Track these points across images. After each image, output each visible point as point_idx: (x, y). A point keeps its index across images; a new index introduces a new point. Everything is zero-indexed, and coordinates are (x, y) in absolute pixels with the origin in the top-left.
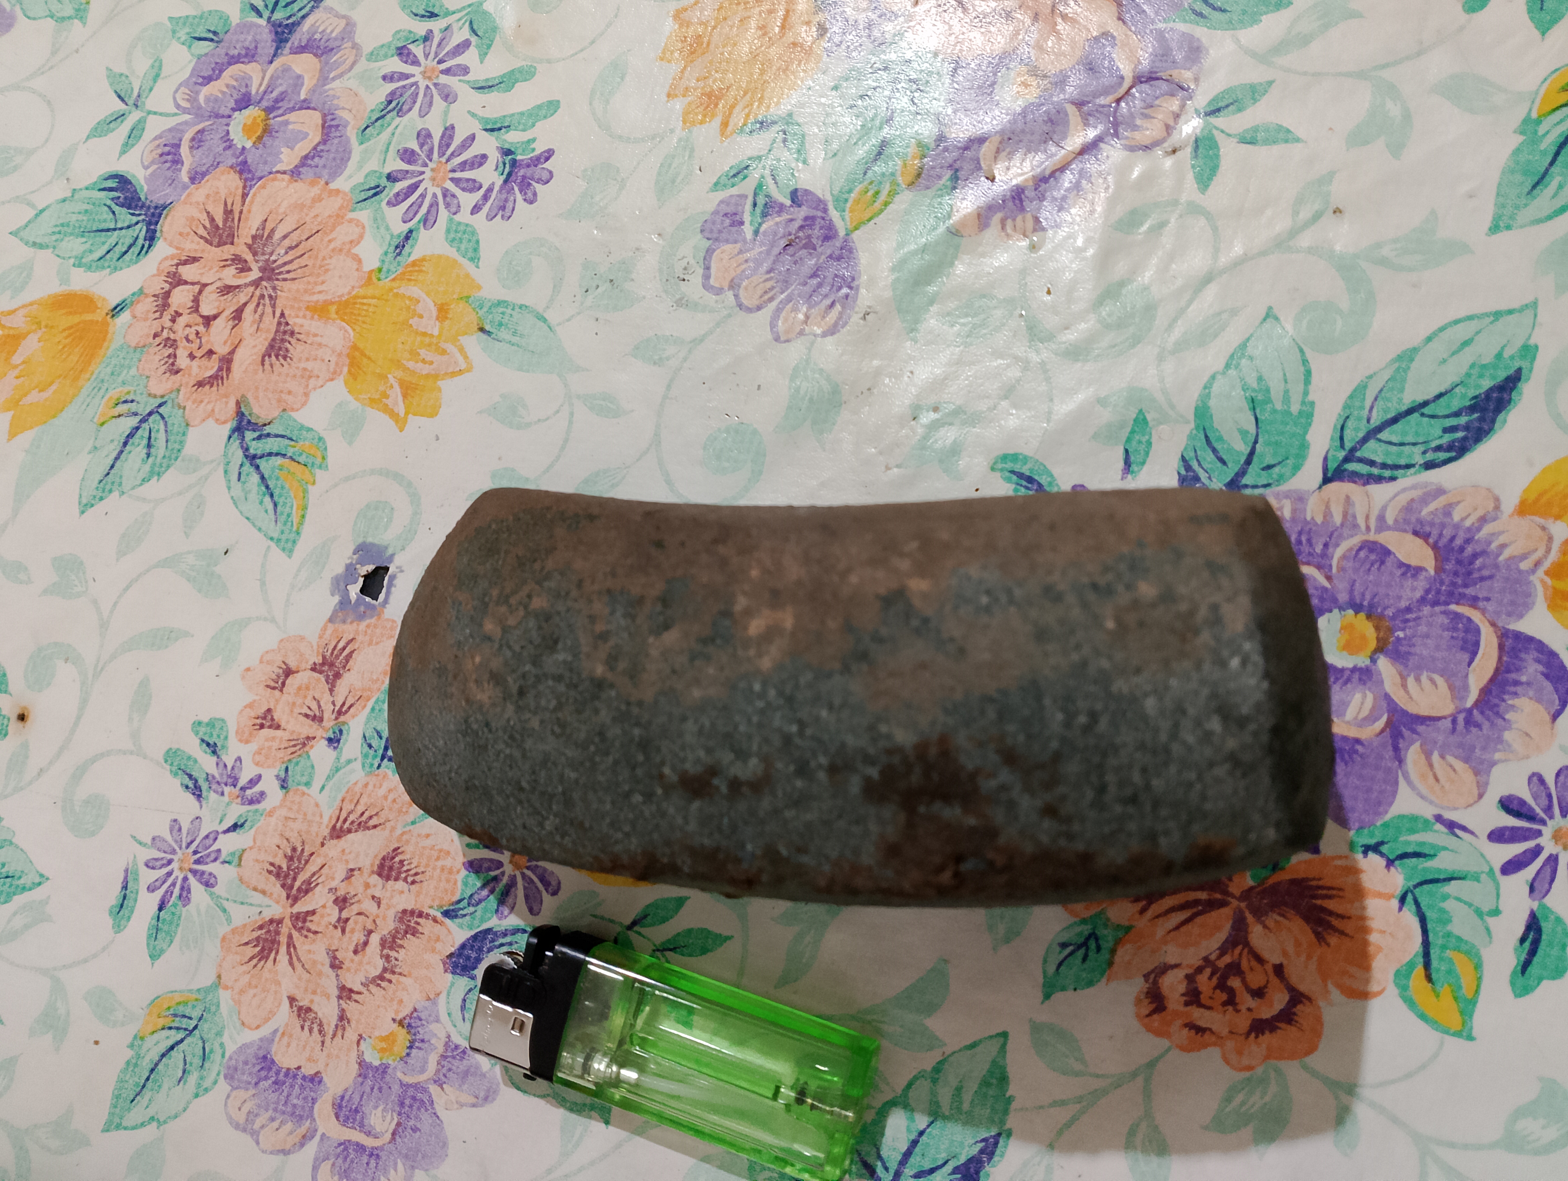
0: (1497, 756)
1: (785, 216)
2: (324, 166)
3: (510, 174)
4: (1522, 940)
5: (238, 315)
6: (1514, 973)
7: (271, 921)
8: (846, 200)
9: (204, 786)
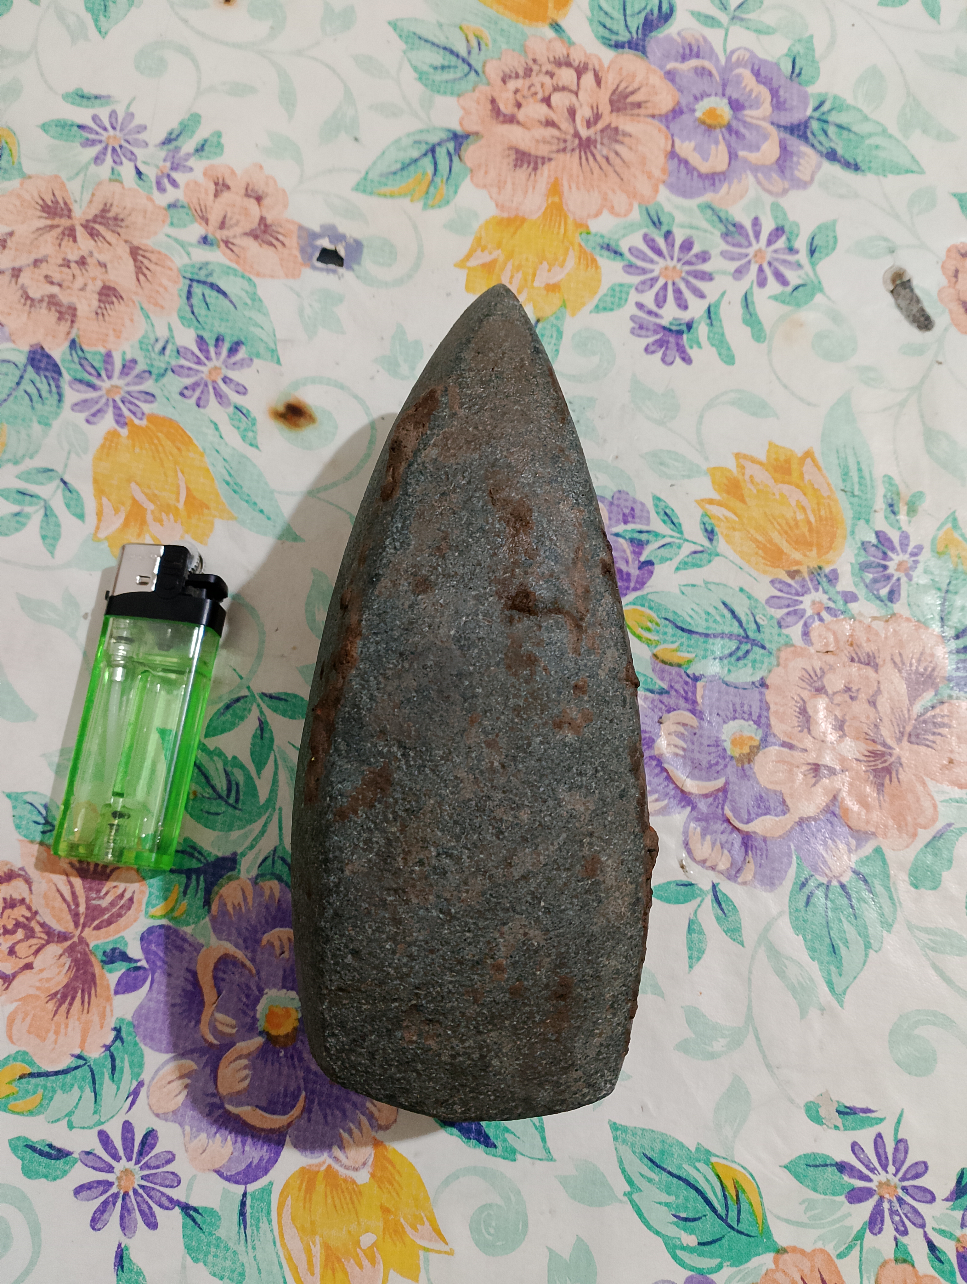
0: (188, 1128)
1: (630, 557)
2: (678, 178)
3: (670, 330)
4: (50, 1146)
5: (550, 123)
6: (26, 1139)
7: (70, 210)
8: (643, 605)
9: (172, 146)
